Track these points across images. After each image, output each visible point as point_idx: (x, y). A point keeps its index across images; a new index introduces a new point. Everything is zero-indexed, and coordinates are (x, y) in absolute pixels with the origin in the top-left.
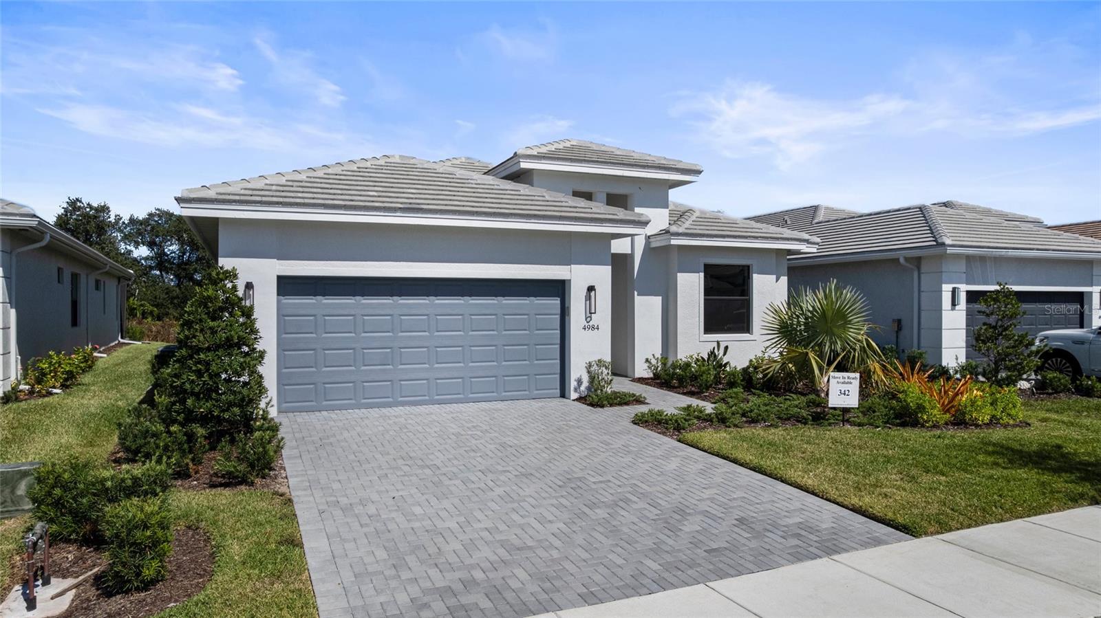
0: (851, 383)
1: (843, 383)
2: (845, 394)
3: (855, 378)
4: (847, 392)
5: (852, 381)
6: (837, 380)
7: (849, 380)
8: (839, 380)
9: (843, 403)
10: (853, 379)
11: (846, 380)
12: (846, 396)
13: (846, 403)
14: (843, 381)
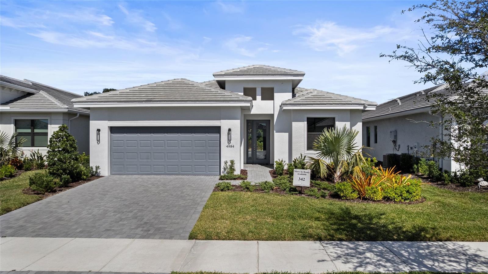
0: (306, 175)
1: (301, 174)
2: (302, 180)
3: (308, 172)
4: (303, 179)
5: (306, 173)
6: (298, 173)
7: (305, 173)
8: (299, 173)
9: (301, 184)
10: (307, 172)
11: (303, 173)
12: (303, 181)
13: (302, 184)
14: (301, 173)
